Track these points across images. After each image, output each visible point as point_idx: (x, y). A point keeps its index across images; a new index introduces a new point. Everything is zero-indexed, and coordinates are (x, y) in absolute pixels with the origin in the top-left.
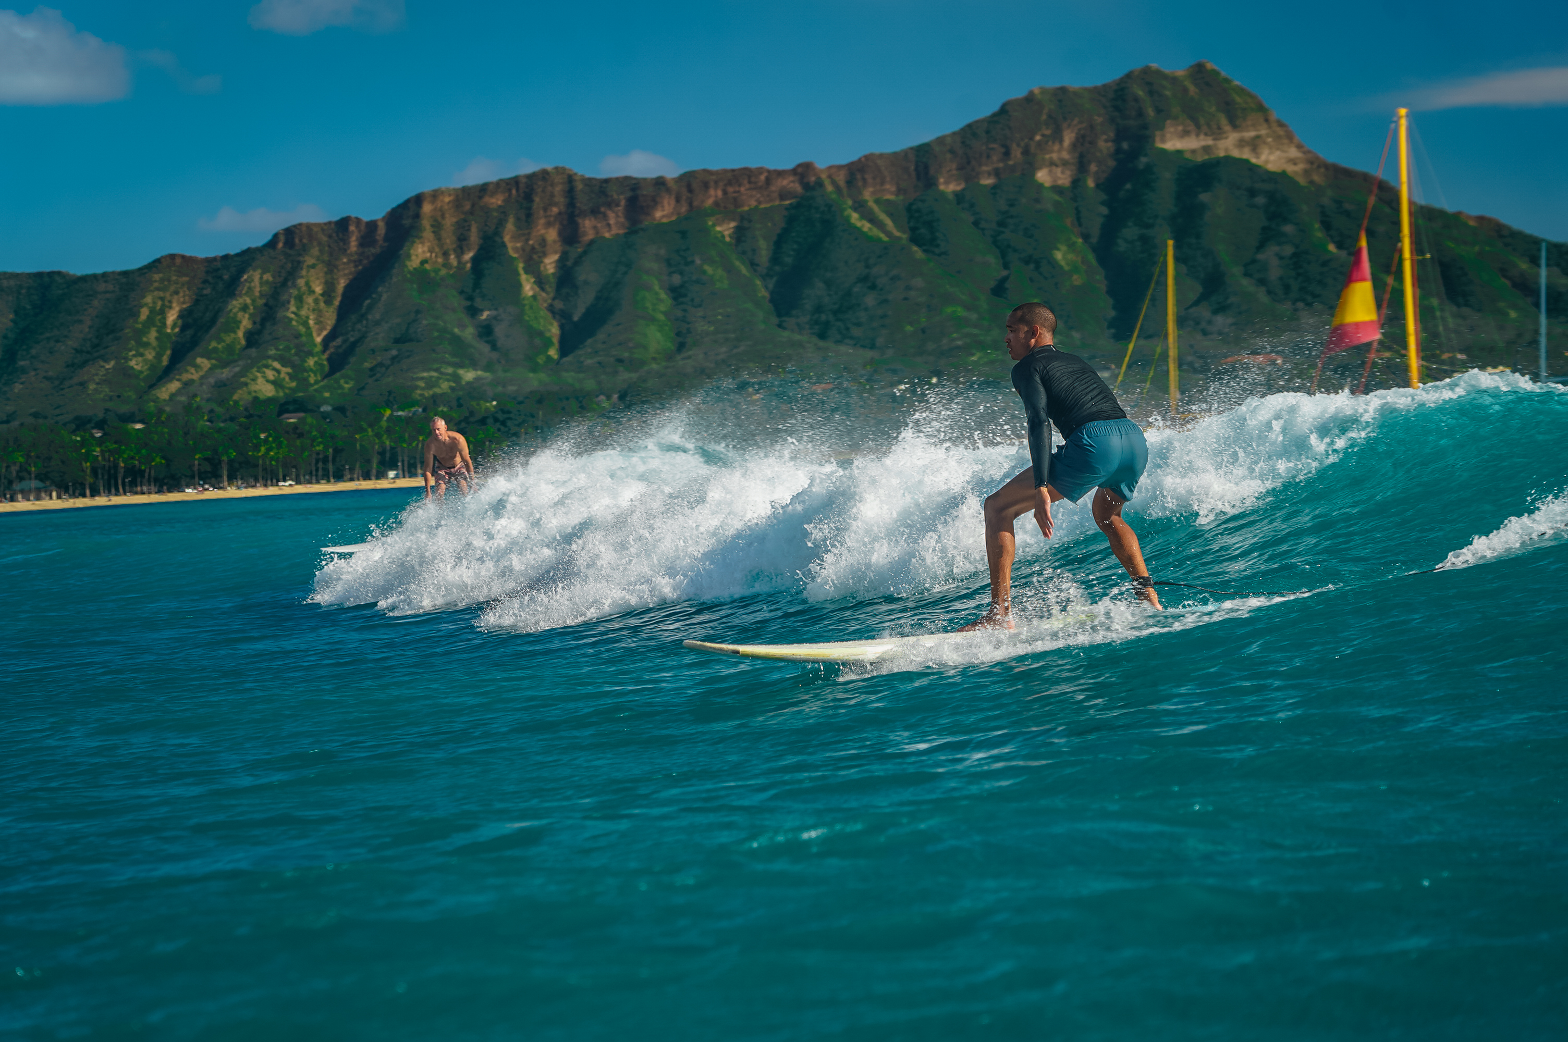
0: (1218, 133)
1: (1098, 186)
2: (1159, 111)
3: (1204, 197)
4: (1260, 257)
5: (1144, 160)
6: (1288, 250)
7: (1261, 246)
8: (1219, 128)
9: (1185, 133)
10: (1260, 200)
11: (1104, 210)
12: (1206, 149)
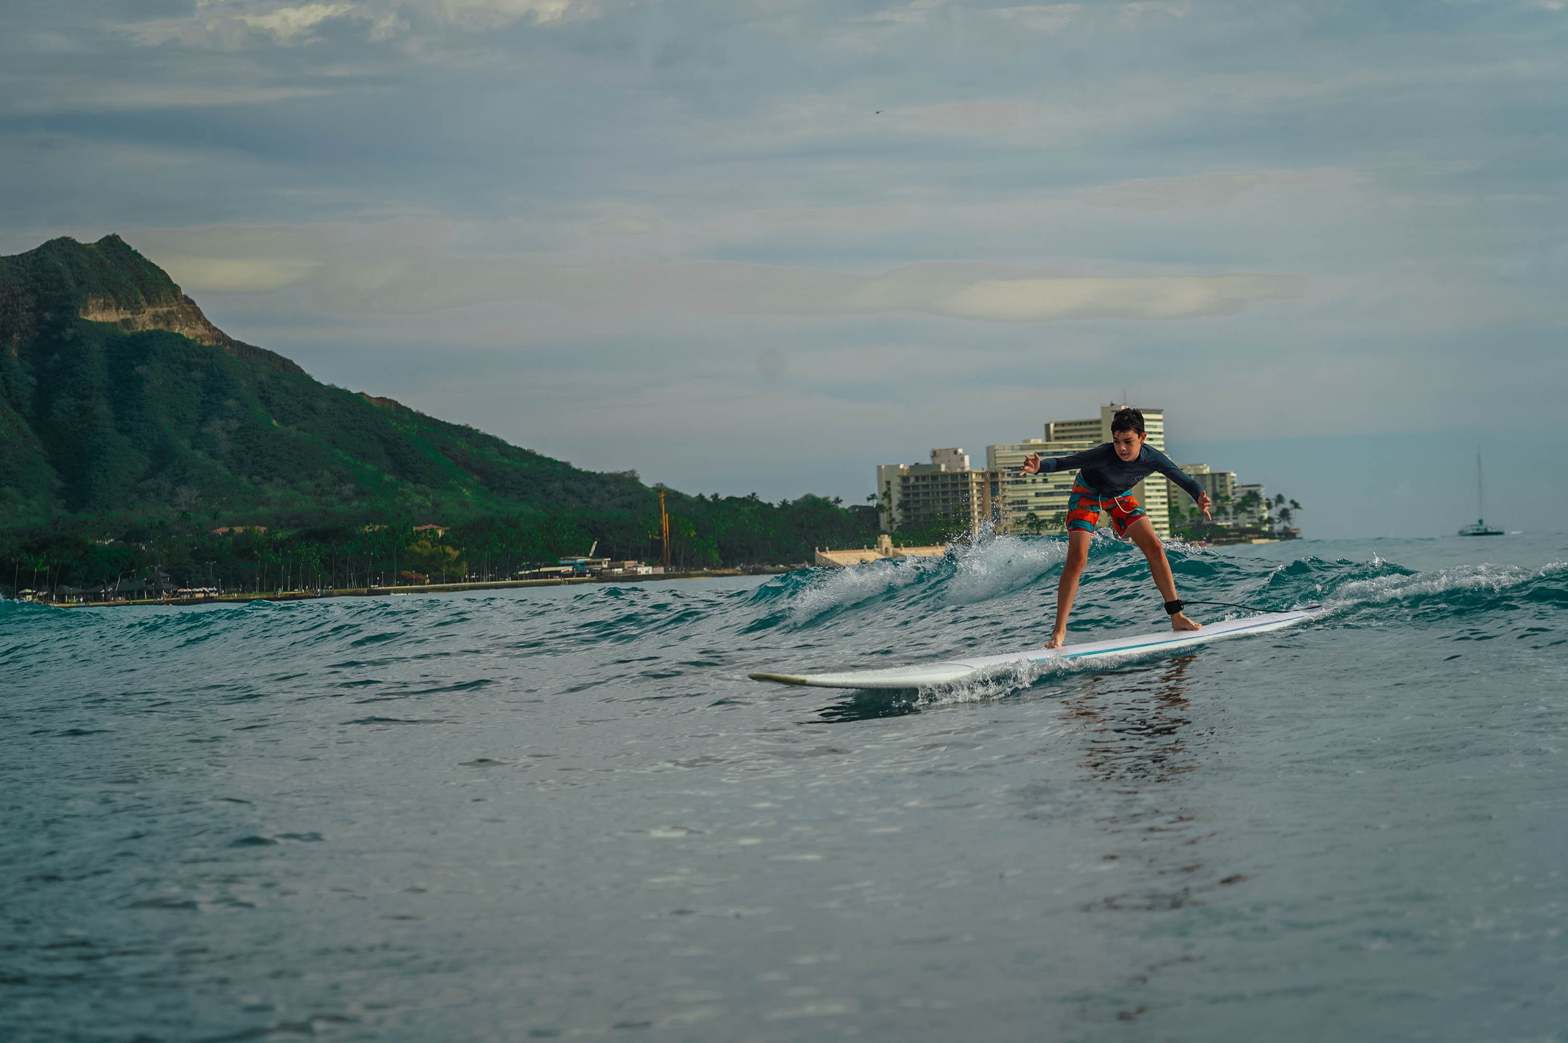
0: (136, 308)
1: (21, 355)
2: (80, 283)
3: (141, 370)
4: (204, 430)
5: (70, 331)
6: (234, 424)
7: (203, 420)
8: (137, 302)
9: (106, 307)
10: (197, 374)
11: (32, 380)
12: (126, 322)
